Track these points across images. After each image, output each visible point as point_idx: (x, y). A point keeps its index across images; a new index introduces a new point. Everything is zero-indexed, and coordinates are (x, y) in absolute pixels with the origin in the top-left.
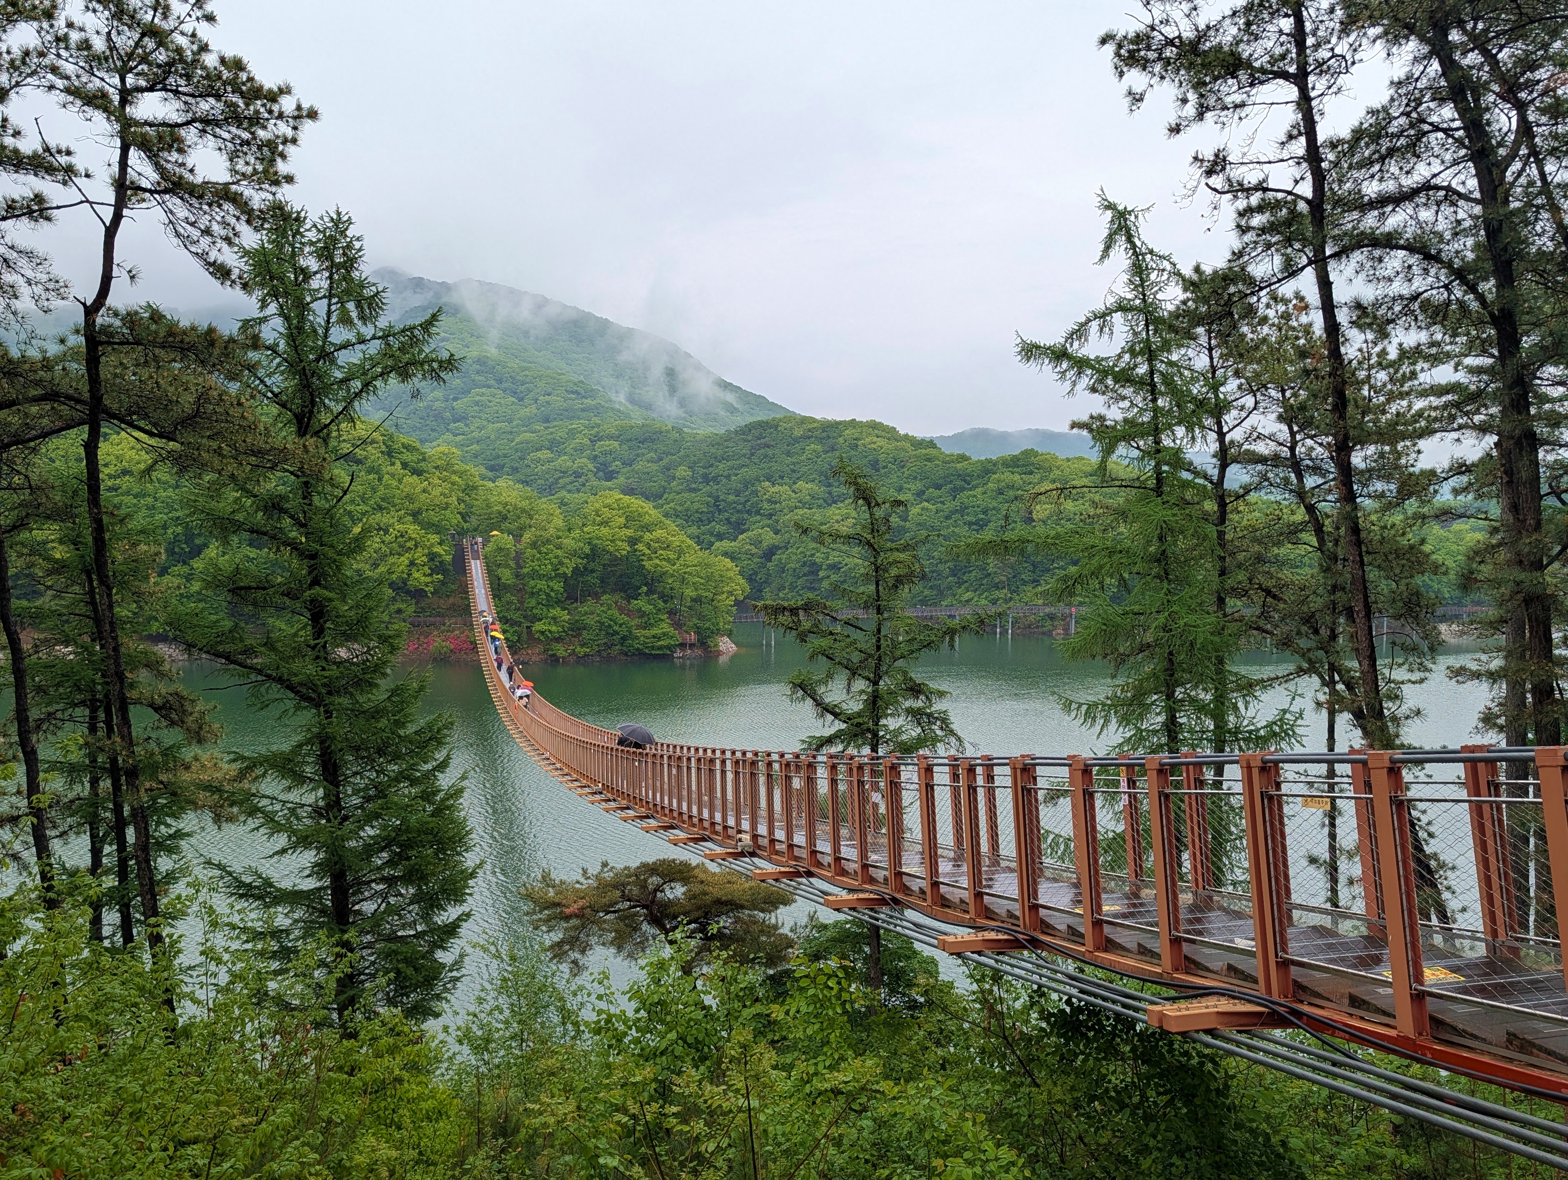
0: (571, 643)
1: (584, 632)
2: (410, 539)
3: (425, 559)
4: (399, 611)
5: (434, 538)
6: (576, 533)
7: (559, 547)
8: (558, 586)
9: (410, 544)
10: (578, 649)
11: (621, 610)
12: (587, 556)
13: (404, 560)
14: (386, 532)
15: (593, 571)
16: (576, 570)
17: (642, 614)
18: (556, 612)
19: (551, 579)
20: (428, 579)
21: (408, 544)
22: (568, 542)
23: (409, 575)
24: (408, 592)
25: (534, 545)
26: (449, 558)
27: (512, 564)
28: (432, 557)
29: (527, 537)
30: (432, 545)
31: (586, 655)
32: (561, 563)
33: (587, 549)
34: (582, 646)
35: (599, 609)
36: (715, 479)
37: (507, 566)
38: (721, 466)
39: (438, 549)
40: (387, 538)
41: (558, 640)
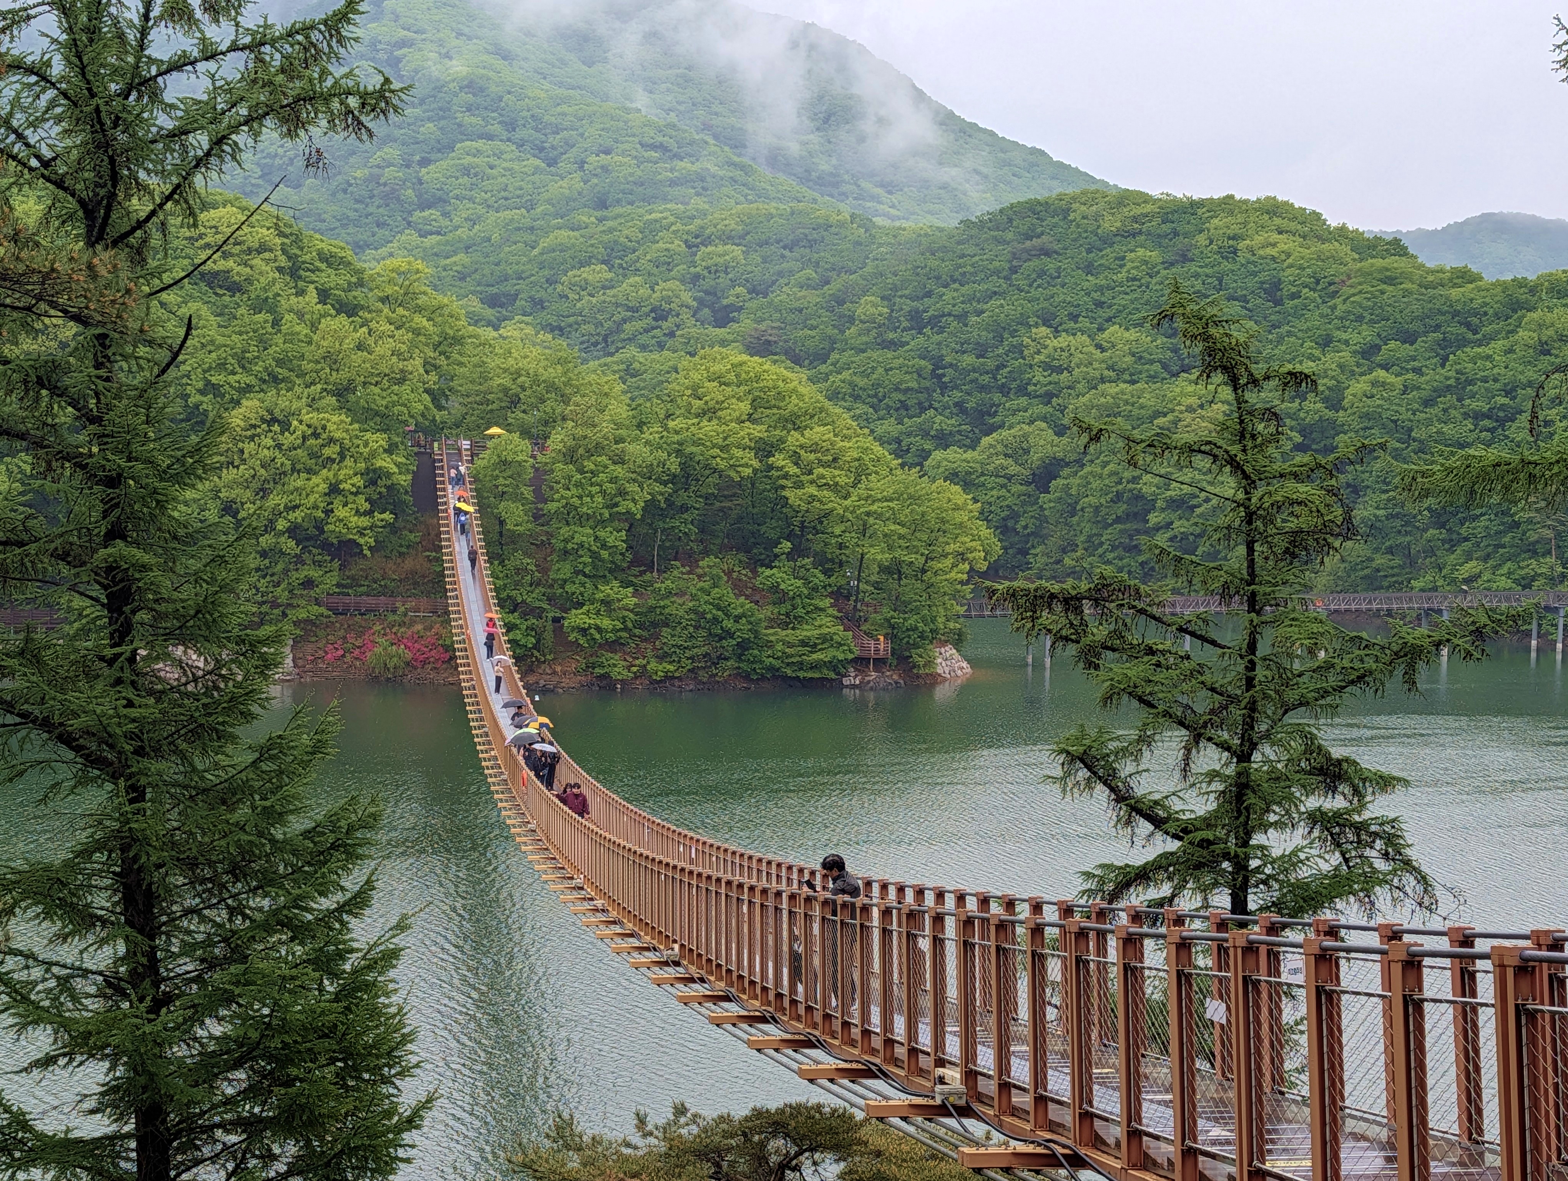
0: (639, 653)
1: (665, 632)
2: (331, 441)
3: (359, 481)
4: (308, 583)
5: (379, 441)
6: (652, 433)
7: (619, 460)
8: (615, 538)
9: (331, 451)
10: (653, 665)
11: (739, 588)
12: (673, 479)
13: (319, 483)
14: (286, 426)
15: (684, 509)
16: (651, 506)
17: (779, 595)
18: (611, 589)
19: (602, 523)
20: (364, 521)
21: (328, 452)
22: (637, 450)
23: (328, 512)
24: (326, 546)
25: (570, 456)
26: (404, 480)
27: (527, 492)
28: (373, 476)
29: (557, 439)
30: (373, 454)
31: (669, 678)
32: (622, 493)
33: (674, 465)
34: (661, 658)
35: (695, 585)
36: (936, 323)
37: (517, 497)
38: (949, 295)
39: (384, 462)
40: (288, 439)
41: (614, 646)
